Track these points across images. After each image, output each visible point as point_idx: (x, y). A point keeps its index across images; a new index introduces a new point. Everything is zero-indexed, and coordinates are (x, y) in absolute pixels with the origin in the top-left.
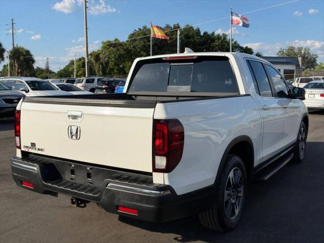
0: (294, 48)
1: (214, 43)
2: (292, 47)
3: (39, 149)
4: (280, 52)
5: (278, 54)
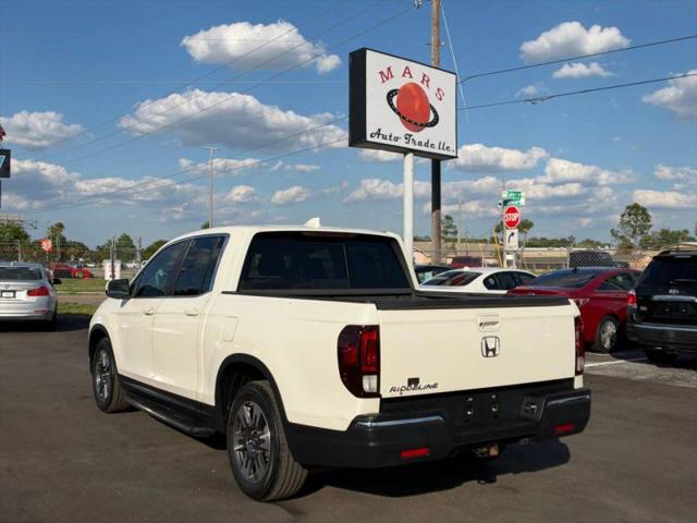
3: (427, 387)
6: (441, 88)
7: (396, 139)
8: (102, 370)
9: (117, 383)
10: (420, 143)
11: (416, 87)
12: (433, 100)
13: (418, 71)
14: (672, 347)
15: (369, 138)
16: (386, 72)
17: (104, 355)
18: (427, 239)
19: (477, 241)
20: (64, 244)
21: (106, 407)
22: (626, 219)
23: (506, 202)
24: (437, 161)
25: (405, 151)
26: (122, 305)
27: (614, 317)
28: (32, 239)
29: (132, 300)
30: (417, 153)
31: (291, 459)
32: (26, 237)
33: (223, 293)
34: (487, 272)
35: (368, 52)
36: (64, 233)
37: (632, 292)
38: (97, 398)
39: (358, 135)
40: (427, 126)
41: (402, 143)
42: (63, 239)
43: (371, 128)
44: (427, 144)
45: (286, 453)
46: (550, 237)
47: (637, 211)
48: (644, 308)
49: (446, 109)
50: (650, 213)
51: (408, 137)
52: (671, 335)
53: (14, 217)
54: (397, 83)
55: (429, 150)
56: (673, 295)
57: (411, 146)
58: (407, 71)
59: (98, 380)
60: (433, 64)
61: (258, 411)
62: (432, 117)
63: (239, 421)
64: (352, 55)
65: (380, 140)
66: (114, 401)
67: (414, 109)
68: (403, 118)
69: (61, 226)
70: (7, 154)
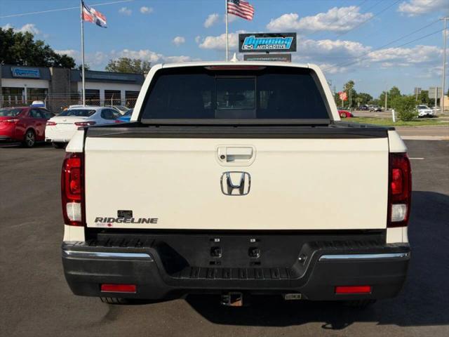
0: (130, 60)
1: (13, 47)
2: (127, 59)
3: (142, 221)
4: (110, 65)
5: (107, 68)
69: (352, 83)
70: (294, 35)
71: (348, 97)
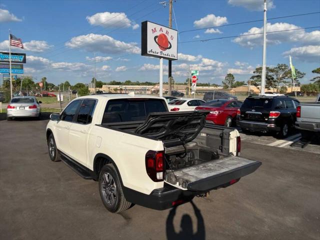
6: (172, 36)
7: (157, 53)
8: (52, 146)
9: (57, 152)
10: (165, 55)
11: (164, 34)
12: (170, 40)
13: (165, 29)
14: (252, 129)
15: (148, 53)
16: (154, 29)
17: (52, 140)
18: (167, 84)
19: (180, 84)
20: (47, 84)
21: (53, 159)
22: (227, 78)
23: (192, 74)
24: (170, 61)
25: (160, 57)
26: (57, 123)
27: (230, 116)
28: (35, 83)
29: (61, 121)
30: (164, 58)
31: (125, 200)
32: (33, 82)
33: (96, 125)
34: (188, 100)
35: (148, 22)
36: (46, 81)
37: (239, 110)
38: (50, 155)
39: (144, 51)
40: (168, 48)
41: (159, 55)
42: (46, 83)
43: (149, 49)
44: (167, 55)
45: (123, 197)
46: (202, 83)
47: (230, 75)
48: (243, 116)
49: (174, 43)
50: (234, 76)
51: (161, 52)
52: (252, 125)
53: (29, 75)
54: (158, 33)
55: (168, 57)
56: (253, 112)
57: (162, 56)
58: (161, 29)
59: (50, 149)
60: (169, 27)
61: (111, 177)
62: (169, 46)
63: (103, 179)
64: (143, 23)
65: (152, 53)
66: (56, 158)
67: (163, 42)
68: (160, 46)
69: (45, 78)
70: (25, 55)
71: (43, 85)
